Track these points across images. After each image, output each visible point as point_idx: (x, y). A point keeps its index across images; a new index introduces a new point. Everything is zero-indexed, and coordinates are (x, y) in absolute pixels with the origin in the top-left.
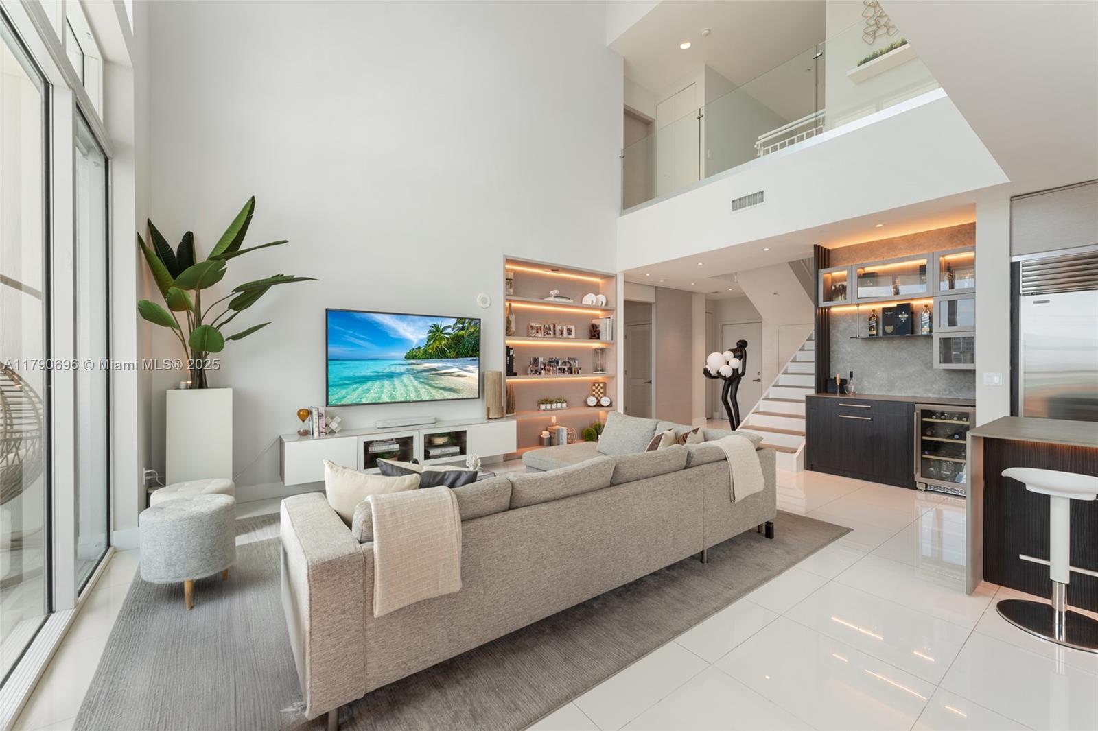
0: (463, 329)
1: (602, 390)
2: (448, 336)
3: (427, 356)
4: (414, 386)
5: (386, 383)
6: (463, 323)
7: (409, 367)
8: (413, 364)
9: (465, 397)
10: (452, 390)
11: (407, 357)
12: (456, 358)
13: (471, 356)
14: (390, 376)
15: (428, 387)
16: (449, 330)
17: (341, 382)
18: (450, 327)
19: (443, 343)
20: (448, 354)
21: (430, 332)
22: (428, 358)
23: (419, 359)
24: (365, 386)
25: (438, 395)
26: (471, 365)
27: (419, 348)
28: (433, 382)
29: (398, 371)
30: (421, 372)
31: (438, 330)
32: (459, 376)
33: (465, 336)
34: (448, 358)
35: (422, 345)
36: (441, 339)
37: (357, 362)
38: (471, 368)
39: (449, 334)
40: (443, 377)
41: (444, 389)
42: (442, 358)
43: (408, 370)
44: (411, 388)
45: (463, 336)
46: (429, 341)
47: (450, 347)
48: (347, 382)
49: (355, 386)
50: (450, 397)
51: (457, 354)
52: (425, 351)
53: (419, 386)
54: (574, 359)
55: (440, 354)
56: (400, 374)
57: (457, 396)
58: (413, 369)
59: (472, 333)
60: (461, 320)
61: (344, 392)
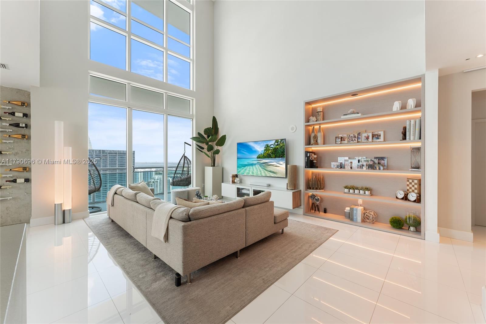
0: (277, 145)
1: (416, 186)
2: (272, 149)
3: (264, 157)
4: (259, 169)
5: (251, 167)
6: (278, 142)
7: (258, 161)
8: (259, 160)
9: (279, 176)
10: (273, 172)
11: (258, 158)
12: (275, 158)
13: (281, 157)
14: (252, 165)
15: (264, 170)
16: (272, 146)
17: (239, 166)
18: (272, 144)
19: (270, 151)
20: (272, 156)
21: (265, 147)
22: (264, 158)
23: (261, 158)
24: (245, 168)
25: (268, 174)
26: (282, 161)
27: (261, 154)
28: (266, 168)
29: (254, 163)
30: (262, 164)
31: (268, 146)
32: (276, 166)
33: (279, 148)
34: (272, 158)
35: (262, 153)
36: (269, 150)
37: (244, 159)
38: (281, 163)
39: (272, 148)
40: (270, 166)
41: (270, 171)
42: (269, 158)
43: (258, 163)
44: (259, 170)
45: (278, 148)
46: (265, 151)
47: (272, 153)
48: (241, 166)
49: (243, 168)
50: (273, 176)
51: (275, 156)
52: (264, 155)
53: (261, 169)
54: (383, 158)
55: (269, 156)
56: (255, 164)
57: (275, 175)
58: (259, 162)
59: (282, 147)
60: (277, 141)
61: (240, 169)
